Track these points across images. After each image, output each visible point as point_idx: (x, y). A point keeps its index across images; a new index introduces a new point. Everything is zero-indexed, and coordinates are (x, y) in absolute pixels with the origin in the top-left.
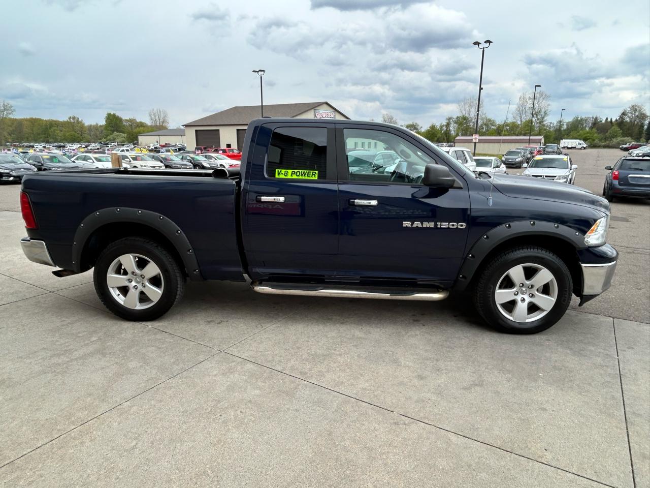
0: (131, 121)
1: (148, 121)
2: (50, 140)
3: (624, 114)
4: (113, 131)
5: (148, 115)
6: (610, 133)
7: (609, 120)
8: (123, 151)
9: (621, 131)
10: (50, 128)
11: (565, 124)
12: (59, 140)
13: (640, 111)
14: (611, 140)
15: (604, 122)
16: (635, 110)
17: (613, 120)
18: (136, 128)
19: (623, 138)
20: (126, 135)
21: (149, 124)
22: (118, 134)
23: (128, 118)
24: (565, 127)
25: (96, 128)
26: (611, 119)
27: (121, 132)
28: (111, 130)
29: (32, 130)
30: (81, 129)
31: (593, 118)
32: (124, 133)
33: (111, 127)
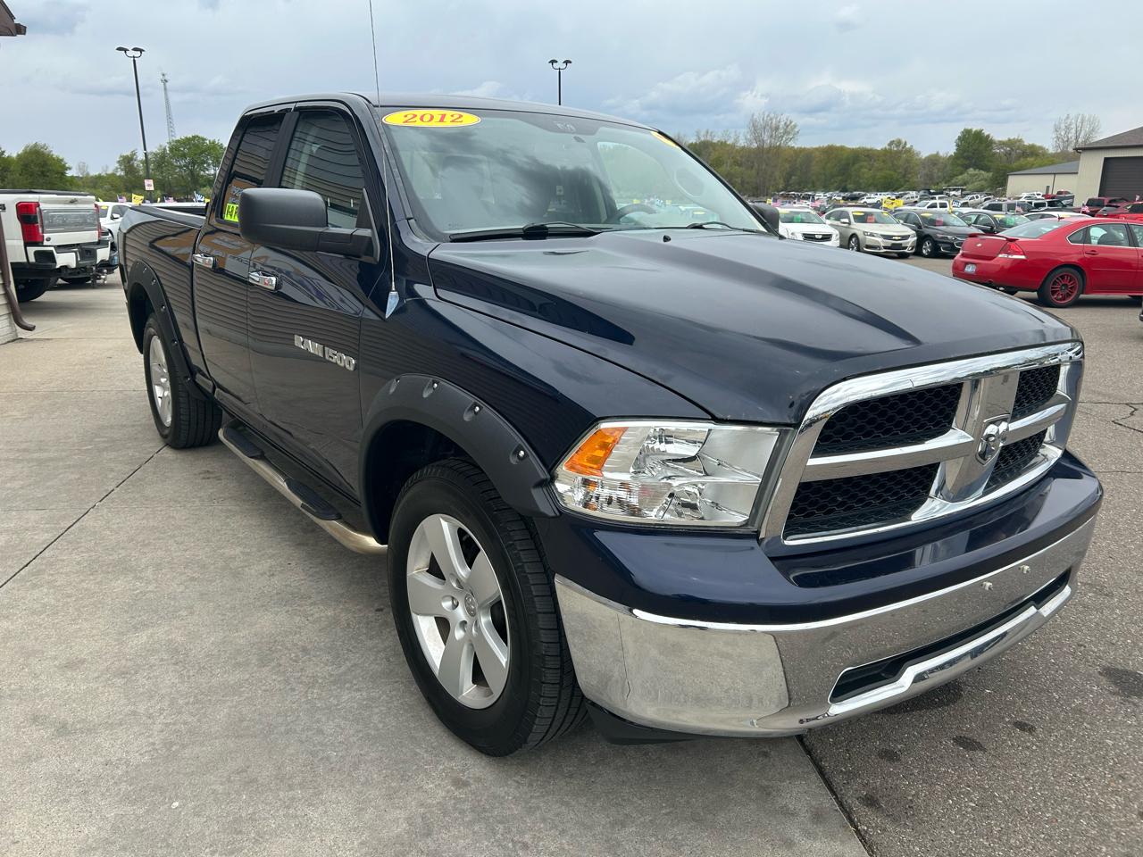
0: (1011, 144)
1: (1049, 144)
2: (849, 186)
4: (967, 167)
5: (1052, 129)
8: (934, 206)
10: (854, 164)
12: (863, 186)
18: (1018, 158)
20: (990, 174)
21: (1051, 150)
22: (977, 172)
23: (1005, 139)
25: (934, 161)
27: (982, 169)
28: (962, 166)
29: (824, 169)
30: (907, 165)
32: (987, 169)
33: (964, 158)
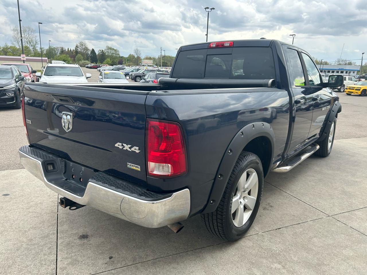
3: (77, 46)
6: (77, 58)
7: (70, 50)
9: (83, 57)
11: (45, 50)
13: (85, 45)
14: (79, 62)
15: (67, 50)
16: (82, 45)
17: (72, 50)
19: (84, 61)
24: (45, 52)
26: (71, 49)
31: (60, 48)
